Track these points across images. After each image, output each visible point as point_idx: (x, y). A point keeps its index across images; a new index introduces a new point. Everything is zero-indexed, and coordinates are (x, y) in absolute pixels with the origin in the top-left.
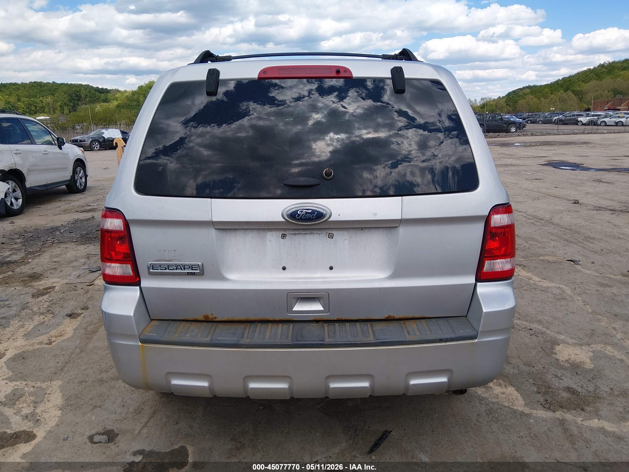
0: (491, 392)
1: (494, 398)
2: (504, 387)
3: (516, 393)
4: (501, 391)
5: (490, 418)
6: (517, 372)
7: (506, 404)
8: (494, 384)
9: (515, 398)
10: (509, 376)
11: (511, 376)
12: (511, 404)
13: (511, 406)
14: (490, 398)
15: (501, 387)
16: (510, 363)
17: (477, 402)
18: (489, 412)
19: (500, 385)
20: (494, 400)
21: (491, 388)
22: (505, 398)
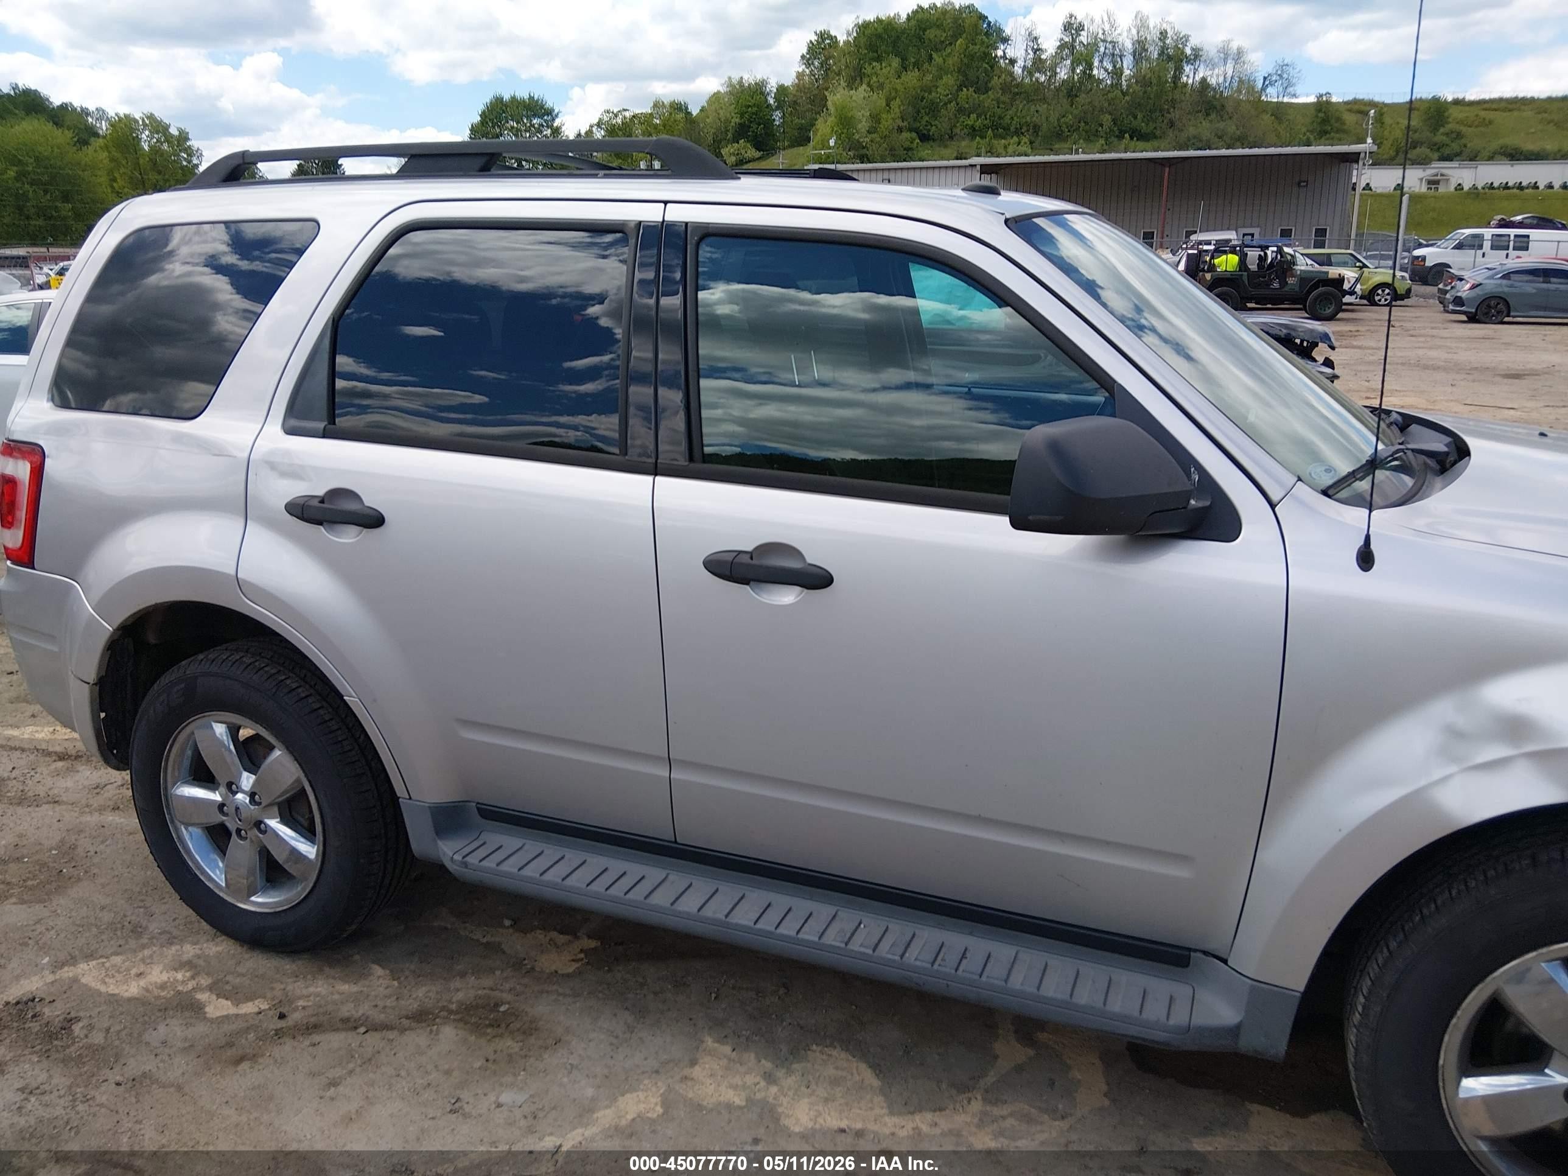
0: (166, 961)
1: (151, 957)
2: (150, 988)
3: (112, 989)
4: (150, 976)
5: (126, 924)
6: (147, 1037)
7: (117, 960)
8: (177, 981)
9: (107, 980)
10: (159, 1014)
11: (153, 1018)
12: (107, 965)
13: (105, 960)
14: (158, 952)
15: (156, 983)
16: (185, 1050)
17: (175, 932)
18: (137, 931)
19: (163, 986)
20: (147, 952)
21: (176, 970)
22: (128, 970)
